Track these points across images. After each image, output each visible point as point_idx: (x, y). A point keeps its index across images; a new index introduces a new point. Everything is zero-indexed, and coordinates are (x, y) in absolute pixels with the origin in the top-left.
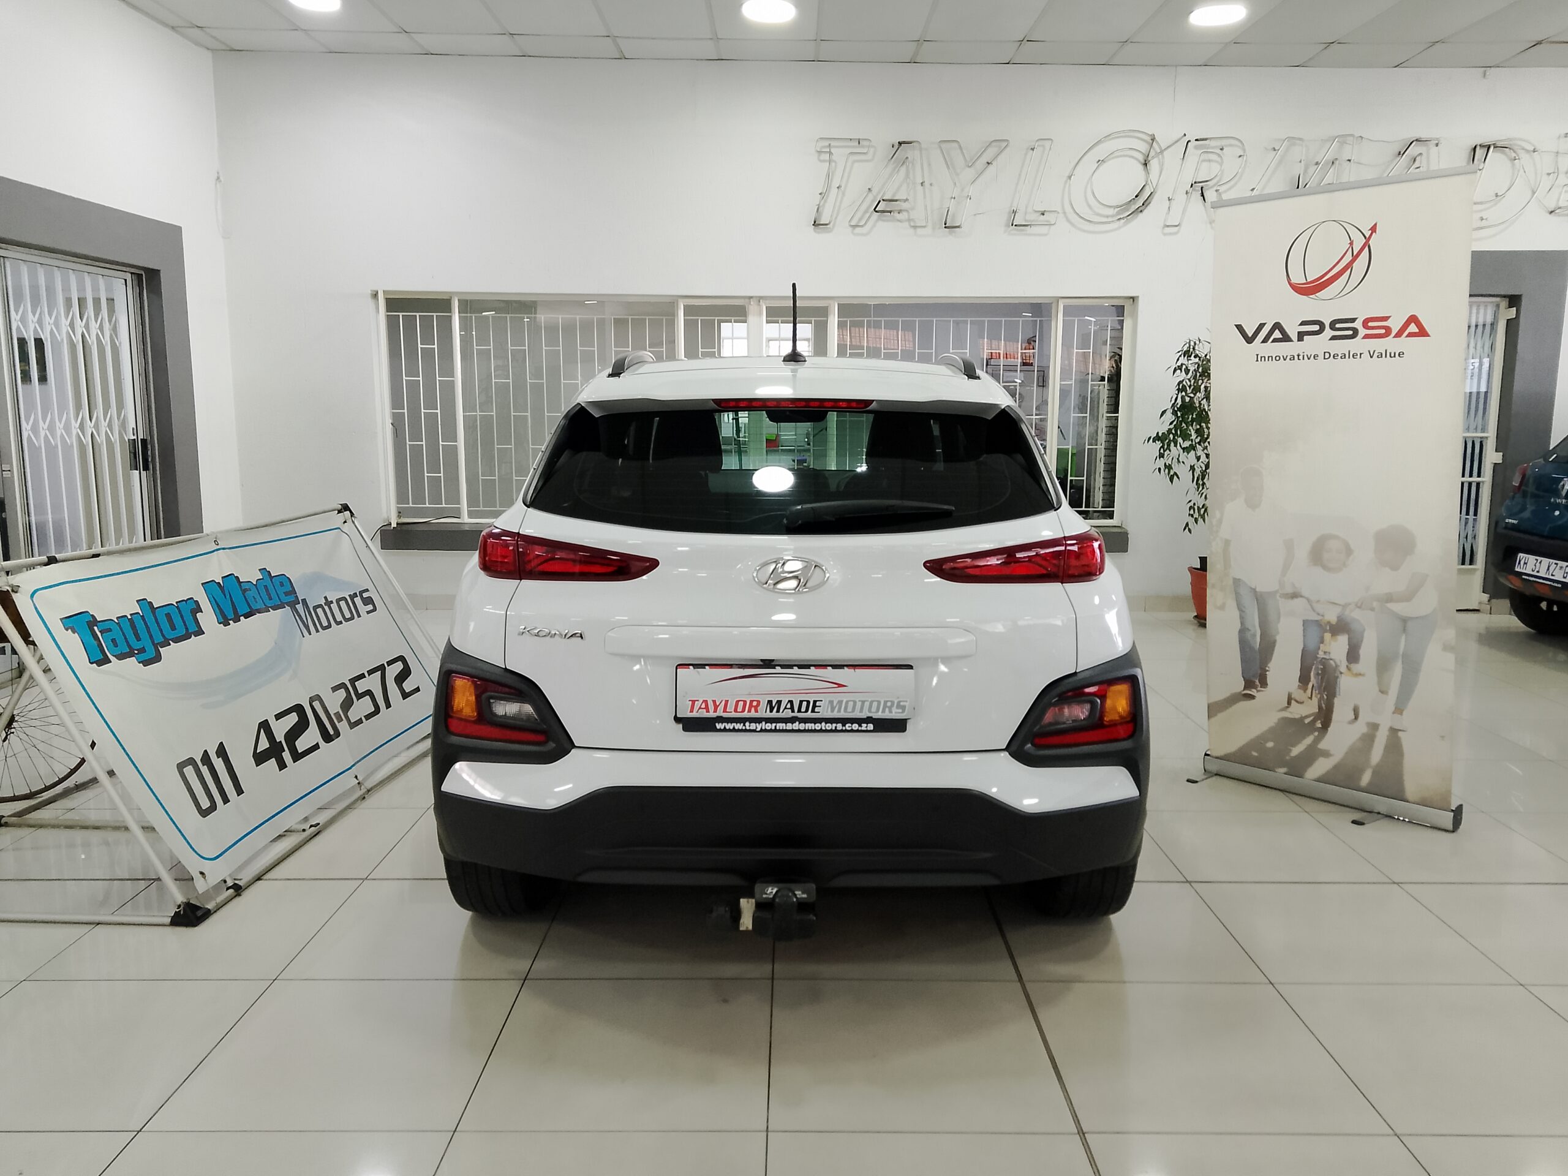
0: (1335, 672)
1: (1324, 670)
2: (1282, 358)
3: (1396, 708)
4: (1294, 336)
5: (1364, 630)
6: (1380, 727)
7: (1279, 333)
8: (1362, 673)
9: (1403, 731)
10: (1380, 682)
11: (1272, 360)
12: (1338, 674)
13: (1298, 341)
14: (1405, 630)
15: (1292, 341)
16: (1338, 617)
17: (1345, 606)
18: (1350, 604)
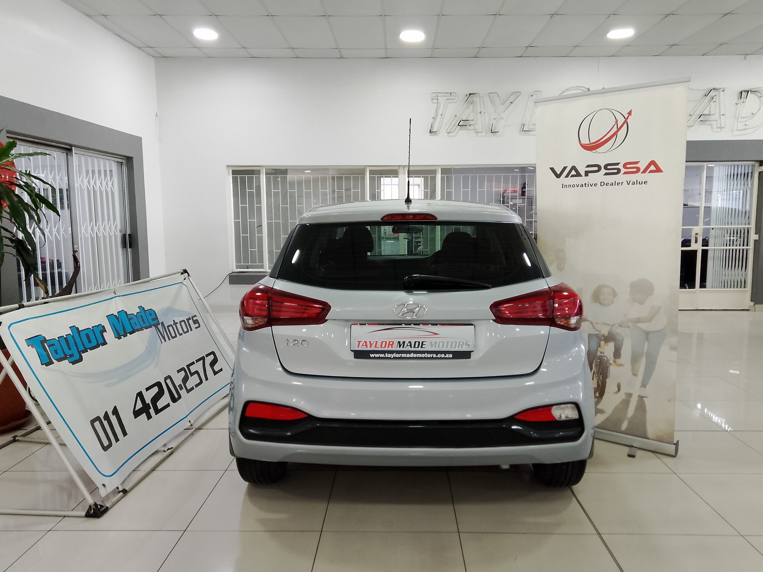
0: (607, 364)
1: (600, 363)
2: (576, 185)
3: (642, 384)
4: (583, 174)
5: (623, 339)
6: (633, 396)
7: (575, 172)
8: (622, 364)
9: (646, 397)
10: (633, 369)
11: (571, 187)
12: (608, 365)
13: (585, 176)
14: (647, 339)
15: (582, 176)
16: (609, 332)
17: (613, 325)
18: (615, 324)
